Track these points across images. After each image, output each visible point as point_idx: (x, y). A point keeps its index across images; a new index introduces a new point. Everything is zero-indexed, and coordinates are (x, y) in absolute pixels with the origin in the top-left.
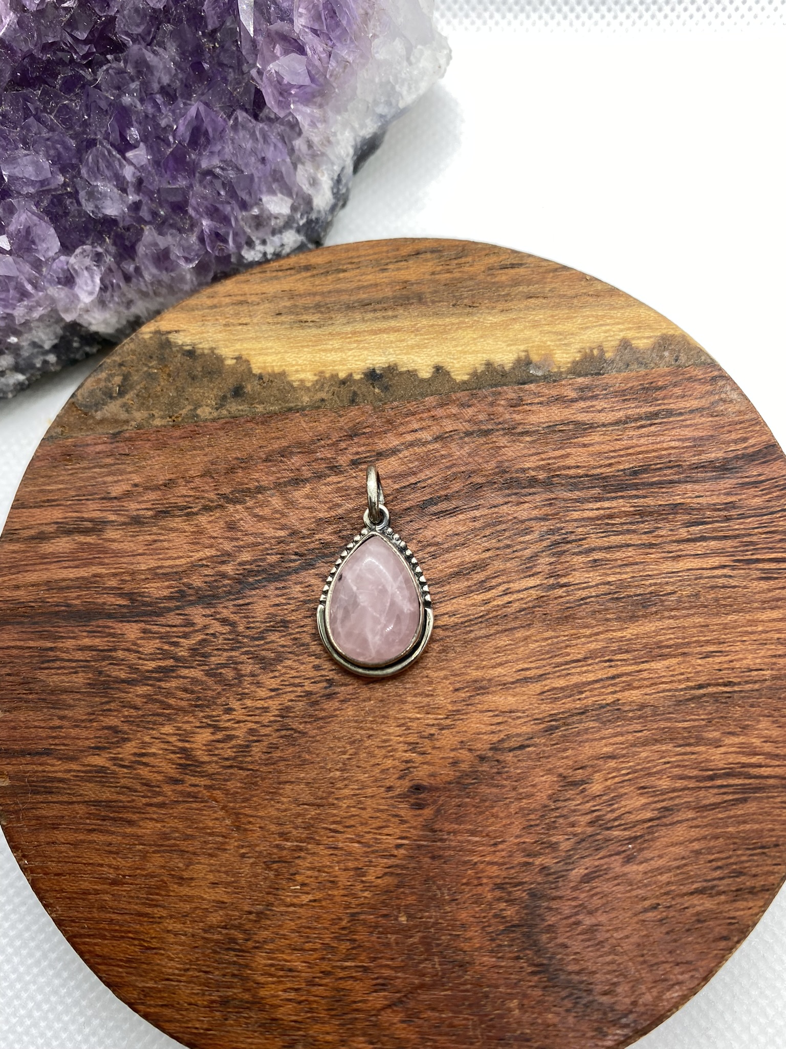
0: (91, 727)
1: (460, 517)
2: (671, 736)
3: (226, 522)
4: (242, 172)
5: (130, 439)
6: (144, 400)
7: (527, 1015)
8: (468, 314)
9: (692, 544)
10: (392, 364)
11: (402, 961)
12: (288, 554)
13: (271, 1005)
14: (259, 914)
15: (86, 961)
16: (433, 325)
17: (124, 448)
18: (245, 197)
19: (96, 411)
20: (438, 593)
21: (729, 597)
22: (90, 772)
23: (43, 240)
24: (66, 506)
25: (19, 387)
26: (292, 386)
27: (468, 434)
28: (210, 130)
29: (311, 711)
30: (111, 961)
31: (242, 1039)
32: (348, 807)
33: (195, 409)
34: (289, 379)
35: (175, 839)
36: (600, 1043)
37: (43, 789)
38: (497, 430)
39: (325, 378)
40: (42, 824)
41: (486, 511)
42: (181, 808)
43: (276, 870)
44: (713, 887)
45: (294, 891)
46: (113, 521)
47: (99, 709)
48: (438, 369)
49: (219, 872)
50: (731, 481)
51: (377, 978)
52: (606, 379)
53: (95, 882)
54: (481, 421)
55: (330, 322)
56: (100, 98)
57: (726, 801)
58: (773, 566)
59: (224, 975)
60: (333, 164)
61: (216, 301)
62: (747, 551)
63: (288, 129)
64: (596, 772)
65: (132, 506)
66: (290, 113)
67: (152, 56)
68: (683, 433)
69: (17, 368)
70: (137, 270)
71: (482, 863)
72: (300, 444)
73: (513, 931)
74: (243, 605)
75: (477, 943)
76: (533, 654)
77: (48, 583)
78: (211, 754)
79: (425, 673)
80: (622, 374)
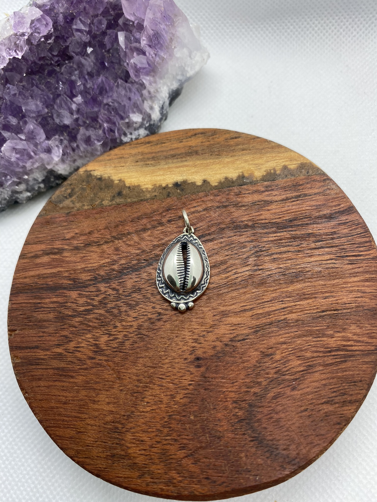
0: (56, 336)
1: (215, 242)
2: (310, 333)
3: (115, 248)
4: (121, 104)
5: (74, 215)
6: (81, 198)
7: (249, 460)
8: (217, 158)
9: (317, 250)
10: (185, 180)
11: (192, 436)
12: (141, 260)
13: (134, 457)
14: (128, 416)
15: (52, 438)
16: (202, 163)
17: (71, 218)
18: (123, 114)
19: (60, 204)
21: (335, 272)
22: (55, 355)
23: (39, 135)
24: (47, 243)
25: (28, 198)
26: (142, 190)
27: (218, 207)
28: (108, 88)
29: (151, 326)
30: (63, 438)
31: (120, 472)
32: (168, 367)
33: (102, 202)
34: (141, 188)
35: (91, 384)
36: (283, 473)
37: (35, 363)
38: (231, 205)
39: (156, 187)
40: (34, 378)
41: (227, 239)
42: (94, 370)
43: (136, 397)
44: (332, 401)
45: (144, 406)
46: (67, 249)
47: (59, 328)
48: (205, 181)
49: (111, 398)
50: (334, 223)
51: (181, 444)
52: (276, 182)
53: (57, 403)
54: (223, 202)
55: (158, 164)
56: (62, 78)
57: (337, 362)
58: (354, 258)
59: (113, 444)
60: (160, 100)
61: (110, 157)
62: (342, 252)
63: (140, 86)
64: (277, 350)
65: (75, 242)
66: (141, 80)
67: (84, 60)
68: (311, 203)
69: (27, 190)
70: (78, 146)
71: (227, 391)
72: (145, 214)
73: (242, 422)
74: (122, 282)
75: (225, 427)
76: (248, 299)
77: (39, 275)
78: (107, 345)
79: (201, 309)
80: (284, 180)
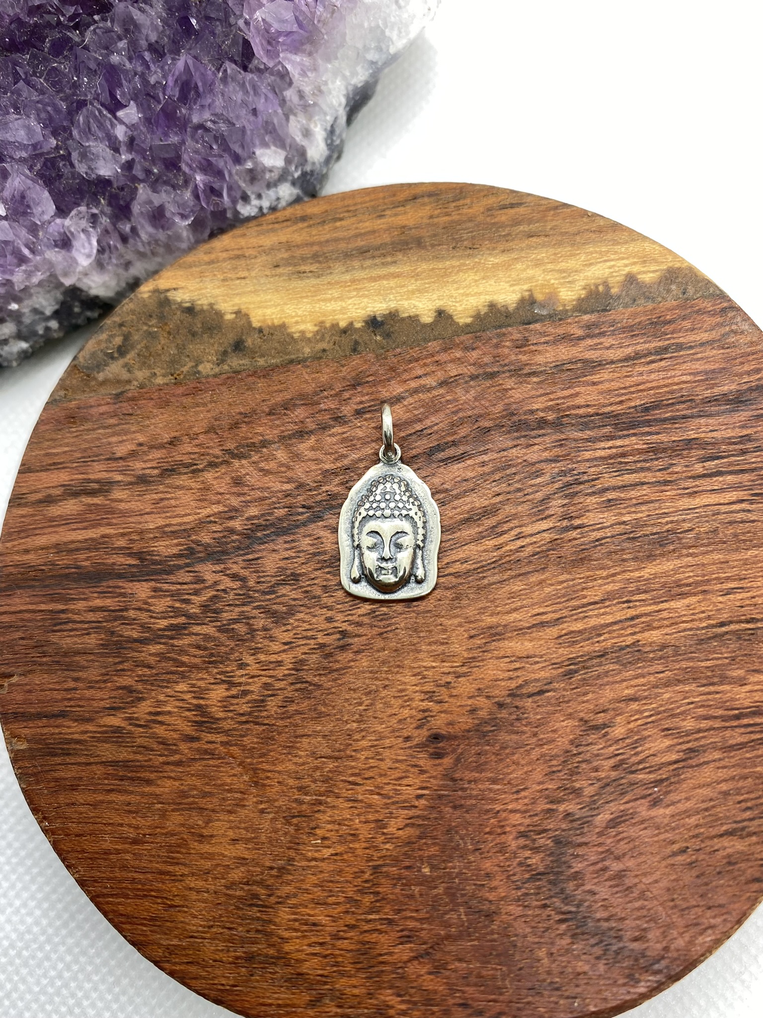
0: (105, 688)
1: (469, 462)
2: (693, 675)
3: (232, 478)
4: (234, 125)
5: (133, 399)
6: (145, 359)
7: (557, 963)
8: (469, 255)
9: (708, 479)
10: (393, 310)
11: (427, 912)
12: (297, 507)
13: (297, 960)
14: (281, 869)
15: (110, 920)
16: (433, 269)
17: (126, 407)
18: (239, 150)
19: (98, 372)
20: (449, 540)
22: (106, 732)
23: (38, 204)
24: (73, 468)
25: (22, 355)
26: (292, 337)
28: (200, 84)
29: (325, 663)
30: (135, 920)
31: (268, 995)
32: (367, 758)
33: (197, 365)
34: (289, 330)
35: (193, 797)
36: (632, 990)
37: (60, 751)
38: (504, 372)
39: (325, 328)
40: (60, 786)
41: (495, 456)
42: (198, 766)
43: (296, 825)
44: (743, 829)
45: (316, 846)
46: (119, 482)
47: (112, 669)
48: (441, 314)
49: (239, 828)
50: (746, 413)
51: (402, 931)
52: (612, 315)
53: (116, 842)
54: (486, 364)
55: (328, 272)
56: (89, 59)
57: (753, 741)
59: (248, 931)
60: (325, 114)
61: (213, 256)
63: (278, 80)
64: (618, 715)
65: (138, 466)
66: (280, 62)
67: (139, 13)
68: (694, 367)
69: (20, 336)
70: (134, 230)
71: (505, 811)
72: (302, 396)
73: (540, 880)
74: (253, 560)
75: (502, 892)
76: (548, 598)
77: (57, 545)
78: (226, 710)
79: (439, 621)
80: (629, 310)
